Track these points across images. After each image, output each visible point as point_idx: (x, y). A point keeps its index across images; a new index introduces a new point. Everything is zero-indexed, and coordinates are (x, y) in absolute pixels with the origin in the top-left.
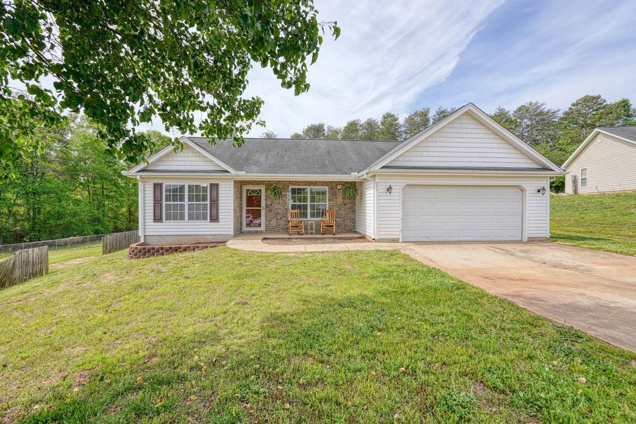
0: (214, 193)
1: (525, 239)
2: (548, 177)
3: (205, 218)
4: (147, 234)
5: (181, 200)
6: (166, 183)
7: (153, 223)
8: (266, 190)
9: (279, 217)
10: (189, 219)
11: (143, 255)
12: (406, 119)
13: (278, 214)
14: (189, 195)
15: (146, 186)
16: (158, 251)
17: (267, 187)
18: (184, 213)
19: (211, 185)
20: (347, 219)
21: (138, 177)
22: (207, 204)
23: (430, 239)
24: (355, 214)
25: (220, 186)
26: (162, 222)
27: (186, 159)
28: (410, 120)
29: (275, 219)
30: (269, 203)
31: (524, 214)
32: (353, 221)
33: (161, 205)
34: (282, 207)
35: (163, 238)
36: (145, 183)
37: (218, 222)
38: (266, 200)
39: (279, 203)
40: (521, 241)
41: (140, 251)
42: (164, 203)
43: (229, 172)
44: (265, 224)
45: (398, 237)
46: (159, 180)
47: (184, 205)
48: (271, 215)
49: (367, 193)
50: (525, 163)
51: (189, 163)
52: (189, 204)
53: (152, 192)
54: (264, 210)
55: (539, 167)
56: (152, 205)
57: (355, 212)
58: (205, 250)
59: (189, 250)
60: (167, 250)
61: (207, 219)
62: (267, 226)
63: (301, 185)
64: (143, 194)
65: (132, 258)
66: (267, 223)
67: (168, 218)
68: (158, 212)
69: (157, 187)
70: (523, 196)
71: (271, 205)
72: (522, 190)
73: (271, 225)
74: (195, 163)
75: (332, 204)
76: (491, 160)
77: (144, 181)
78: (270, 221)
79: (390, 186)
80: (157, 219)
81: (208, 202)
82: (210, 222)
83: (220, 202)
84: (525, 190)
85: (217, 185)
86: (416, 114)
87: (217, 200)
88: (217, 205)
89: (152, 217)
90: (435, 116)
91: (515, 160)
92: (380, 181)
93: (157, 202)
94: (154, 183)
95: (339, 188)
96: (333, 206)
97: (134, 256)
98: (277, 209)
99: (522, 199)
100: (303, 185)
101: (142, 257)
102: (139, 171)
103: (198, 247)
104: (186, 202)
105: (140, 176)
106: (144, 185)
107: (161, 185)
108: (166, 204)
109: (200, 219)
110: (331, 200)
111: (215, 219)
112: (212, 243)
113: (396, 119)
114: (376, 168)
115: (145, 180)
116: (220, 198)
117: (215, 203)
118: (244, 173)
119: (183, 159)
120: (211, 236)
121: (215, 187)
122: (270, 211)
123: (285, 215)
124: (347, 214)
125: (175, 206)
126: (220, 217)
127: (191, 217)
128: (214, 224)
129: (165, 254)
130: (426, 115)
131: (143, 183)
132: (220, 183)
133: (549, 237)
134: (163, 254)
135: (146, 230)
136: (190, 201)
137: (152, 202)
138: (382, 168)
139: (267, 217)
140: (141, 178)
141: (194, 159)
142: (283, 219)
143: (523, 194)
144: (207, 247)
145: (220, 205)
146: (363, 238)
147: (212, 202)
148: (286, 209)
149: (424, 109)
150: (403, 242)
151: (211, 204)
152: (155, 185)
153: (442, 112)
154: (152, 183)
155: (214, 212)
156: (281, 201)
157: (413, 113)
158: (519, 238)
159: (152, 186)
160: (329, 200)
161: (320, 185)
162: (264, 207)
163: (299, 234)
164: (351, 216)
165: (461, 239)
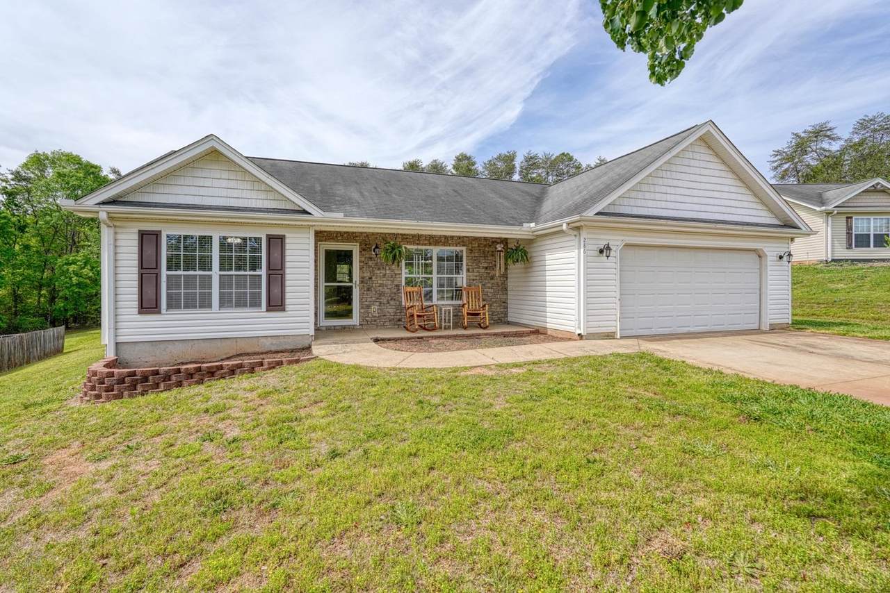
0: (276, 255)
1: (765, 327)
2: (788, 238)
3: (255, 303)
4: (121, 339)
5: (203, 268)
6: (167, 231)
7: (139, 316)
8: (360, 252)
9: (384, 300)
10: (222, 305)
11: (129, 388)
12: (485, 164)
13: (381, 294)
14: (221, 256)
15: (119, 236)
16: (167, 377)
17: (363, 246)
18: (210, 294)
19: (270, 238)
20: (496, 302)
21: (103, 216)
22: (260, 276)
23: (653, 332)
24: (507, 294)
25: (287, 241)
26: (159, 312)
27: (216, 183)
28: (491, 165)
29: (377, 304)
30: (367, 275)
31: (763, 290)
32: (503, 304)
33: (157, 277)
34: (390, 283)
35: (162, 346)
36: (118, 230)
37: (284, 310)
38: (360, 269)
39: (384, 275)
40: (759, 329)
41: (121, 381)
42: (164, 273)
43: (310, 214)
44: (360, 312)
45: (613, 329)
46: (154, 224)
47: (210, 277)
48: (371, 296)
49: (547, 257)
50: (765, 217)
51: (224, 193)
52: (220, 275)
53: (136, 250)
54: (358, 288)
55: (779, 223)
56: (136, 277)
57: (506, 290)
58: (278, 370)
59: (242, 373)
60: (190, 375)
61: (260, 305)
62: (363, 318)
63: (422, 245)
64: (112, 254)
65: (98, 397)
66: (362, 311)
67: (173, 304)
68: (149, 292)
69: (148, 239)
70: (761, 264)
71: (370, 278)
72: (760, 256)
73: (370, 316)
74: (235, 193)
75: (471, 278)
76: (728, 210)
77: (115, 226)
78: (368, 307)
79: (608, 245)
80: (148, 305)
81: (263, 272)
82: (267, 311)
83: (288, 271)
84: (767, 256)
85: (282, 238)
86: (500, 158)
87: (282, 267)
88: (283, 276)
89: (136, 304)
90: (522, 162)
91: (754, 212)
92: (589, 236)
93: (148, 271)
94: (139, 231)
95: (500, 249)
96: (473, 280)
97: (104, 394)
98: (381, 285)
99: (760, 269)
100: (425, 245)
101: (126, 393)
102: (103, 203)
103: (261, 364)
104: (216, 272)
105: (108, 213)
106: (116, 233)
107: (157, 235)
108: (168, 276)
109: (245, 305)
110: (471, 270)
111: (277, 304)
112: (270, 352)
113: (473, 164)
114: (590, 213)
115: (117, 224)
116: (288, 265)
117: (277, 273)
118: (340, 216)
119: (208, 183)
120: (269, 339)
121: (277, 242)
122: (368, 290)
123: (394, 297)
124: (494, 294)
125: (189, 281)
126: (288, 301)
127: (225, 302)
128: (276, 316)
129: (185, 383)
130: (513, 160)
131: (112, 231)
132: (287, 235)
133: (790, 323)
134: (179, 384)
135: (120, 332)
136: (224, 270)
137: (136, 270)
138: (596, 214)
139: (364, 300)
140: (111, 218)
141: (232, 184)
142: (392, 303)
143: (761, 261)
144: (280, 363)
145: (288, 277)
146: (538, 333)
147: (271, 272)
148: (397, 286)
149: (508, 152)
150: (622, 337)
151: (269, 276)
152: (143, 235)
153: (531, 158)
154: (136, 230)
155: (276, 291)
156: (388, 272)
157: (495, 156)
158: (756, 326)
159: (136, 236)
160: (468, 270)
161: (453, 246)
162: (358, 283)
163: (425, 329)
164: (502, 297)
165: (692, 329)
